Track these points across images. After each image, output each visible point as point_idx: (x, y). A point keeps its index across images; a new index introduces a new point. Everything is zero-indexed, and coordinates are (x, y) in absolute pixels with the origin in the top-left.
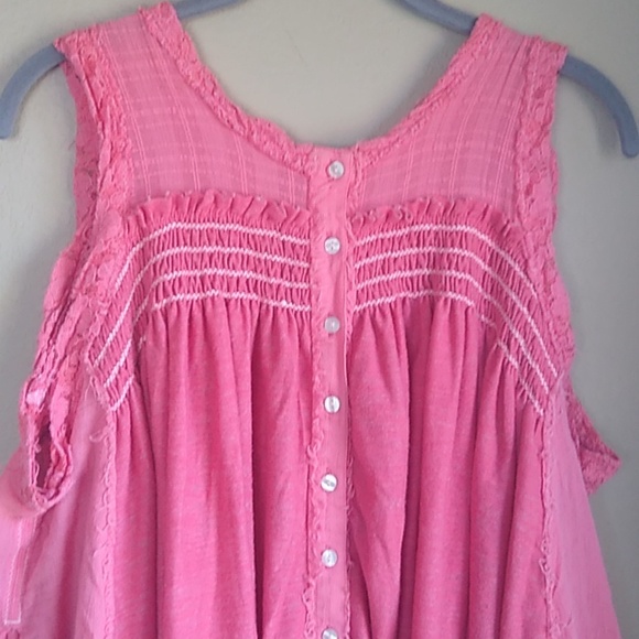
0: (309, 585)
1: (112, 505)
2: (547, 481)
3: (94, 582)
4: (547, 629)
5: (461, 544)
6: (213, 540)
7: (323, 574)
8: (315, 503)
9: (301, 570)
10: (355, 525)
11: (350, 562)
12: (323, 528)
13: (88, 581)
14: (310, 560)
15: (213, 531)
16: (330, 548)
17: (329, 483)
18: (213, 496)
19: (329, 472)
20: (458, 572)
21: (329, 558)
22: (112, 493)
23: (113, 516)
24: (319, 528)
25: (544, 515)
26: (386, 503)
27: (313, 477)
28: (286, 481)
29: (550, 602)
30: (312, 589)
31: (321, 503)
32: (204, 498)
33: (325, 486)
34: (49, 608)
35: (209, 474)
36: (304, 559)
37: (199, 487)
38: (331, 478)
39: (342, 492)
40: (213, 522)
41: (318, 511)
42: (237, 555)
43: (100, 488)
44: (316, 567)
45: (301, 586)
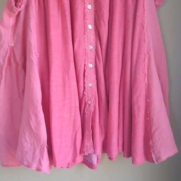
0: (85, 34)
1: (34, 12)
2: (145, 3)
3: (31, 31)
4: (144, 41)
5: (123, 22)
6: (60, 21)
7: (88, 31)
8: (86, 12)
9: (83, 30)
10: (96, 18)
11: (95, 28)
12: (88, 18)
13: (30, 31)
14: (85, 28)
15: (60, 19)
16: (90, 24)
17: (89, 7)
18: (60, 10)
19: (89, 4)
20: (122, 29)
21: (90, 27)
22: (34, 9)
23: (35, 14)
24: (87, 19)
25: (144, 11)
26: (104, 9)
27: (85, 5)
28: (78, 5)
29: (145, 33)
30: (86, 35)
31: (87, 12)
32: (57, 10)
33: (88, 7)
34: (20, 40)
35: (59, 4)
36: (83, 28)
37: (56, 8)
38: (90, 6)
39: (93, 9)
40: (60, 17)
41: (87, 14)
42: (66, 25)
43: (31, 7)
44: (87, 29)
45: (83, 34)
